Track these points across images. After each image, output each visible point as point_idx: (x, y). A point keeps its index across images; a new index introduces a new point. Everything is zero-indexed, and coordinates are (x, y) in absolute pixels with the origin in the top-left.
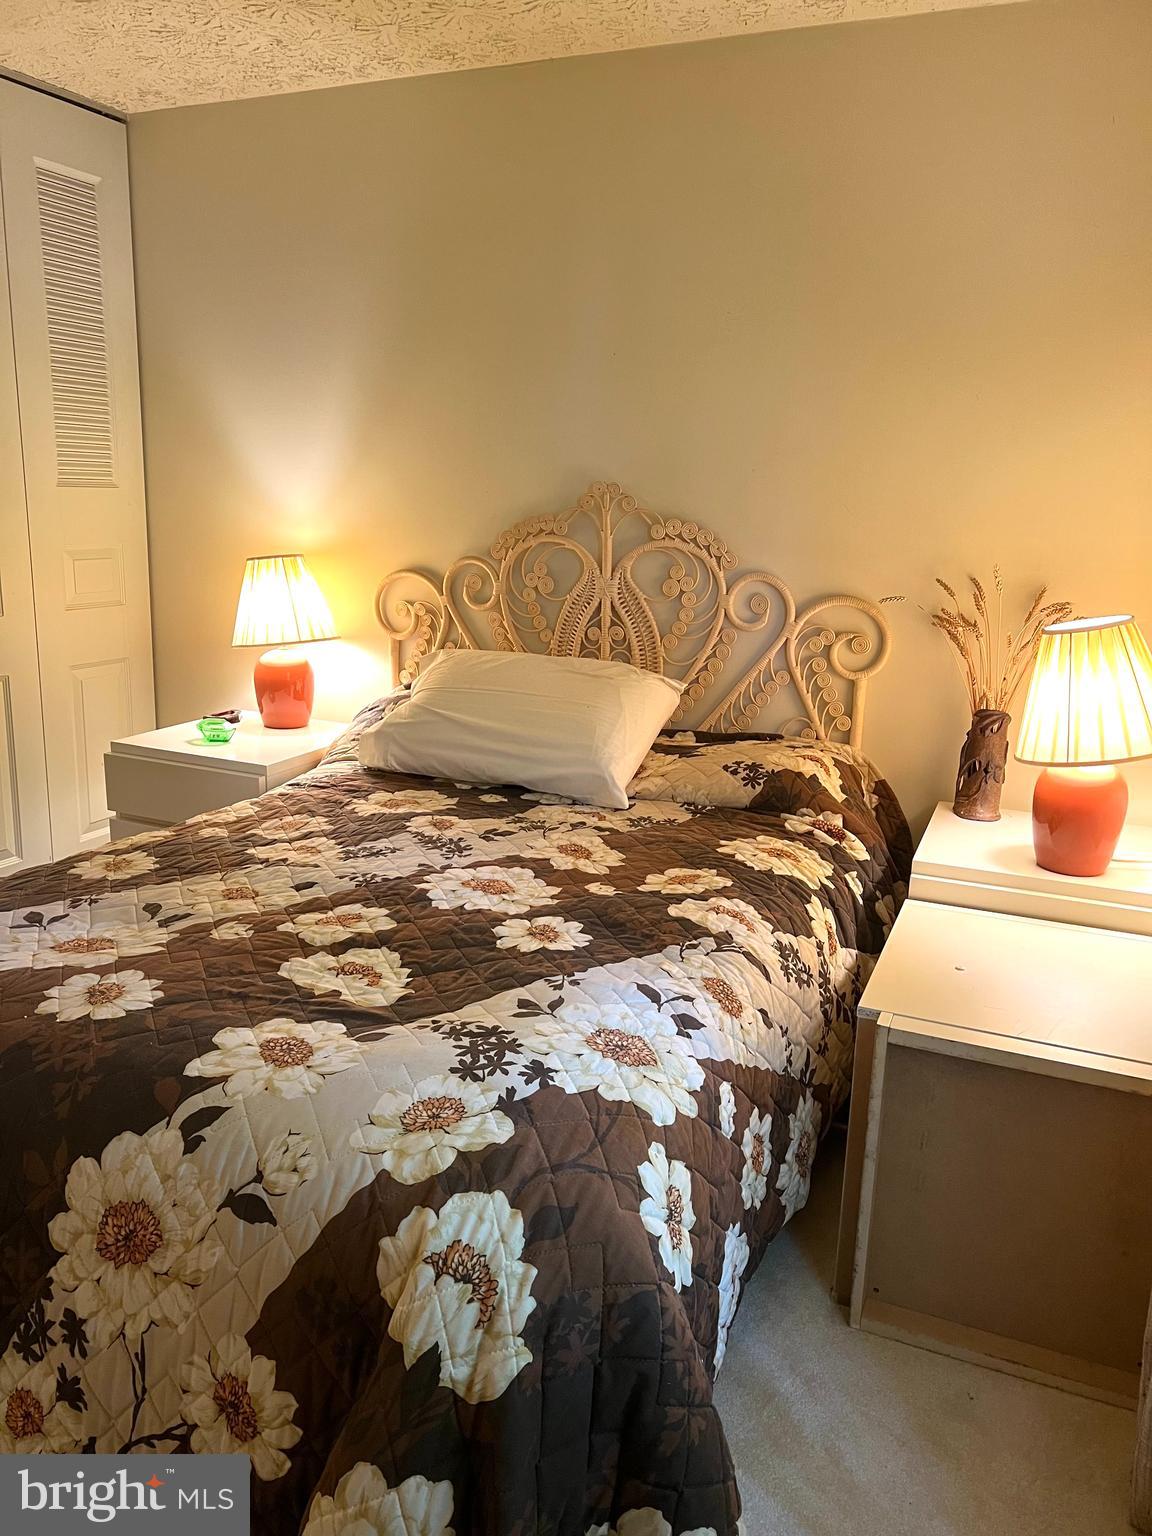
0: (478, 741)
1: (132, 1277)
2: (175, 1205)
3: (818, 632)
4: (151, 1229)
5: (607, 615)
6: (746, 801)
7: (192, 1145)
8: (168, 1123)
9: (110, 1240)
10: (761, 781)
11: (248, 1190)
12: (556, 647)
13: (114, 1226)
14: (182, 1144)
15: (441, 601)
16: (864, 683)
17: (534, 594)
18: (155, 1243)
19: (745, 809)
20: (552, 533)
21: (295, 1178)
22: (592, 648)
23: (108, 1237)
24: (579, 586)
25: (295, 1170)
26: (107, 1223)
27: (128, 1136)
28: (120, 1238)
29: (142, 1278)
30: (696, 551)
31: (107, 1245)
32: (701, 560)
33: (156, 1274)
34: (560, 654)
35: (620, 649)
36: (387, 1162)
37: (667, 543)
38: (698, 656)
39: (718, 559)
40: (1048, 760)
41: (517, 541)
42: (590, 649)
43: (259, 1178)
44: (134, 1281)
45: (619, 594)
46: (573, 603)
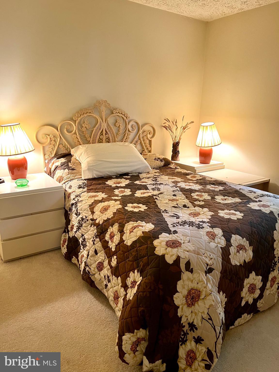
0: (116, 165)
1: (198, 304)
2: (198, 283)
3: (144, 132)
4: (196, 292)
5: (104, 132)
6: (163, 165)
7: (192, 271)
8: (183, 273)
9: (190, 303)
10: (163, 161)
11: (208, 268)
12: (92, 141)
13: (189, 299)
14: (190, 273)
15: (57, 133)
16: (153, 140)
17: (85, 129)
18: (199, 294)
19: (163, 166)
20: (90, 113)
21: (213, 260)
22: (101, 141)
23: (189, 302)
24: (97, 125)
25: (211, 259)
26: (187, 300)
27: (179, 283)
28: (191, 300)
29: (200, 303)
30: (122, 116)
31: (189, 304)
32: (123, 118)
33: (203, 299)
34: (93, 143)
35: (107, 140)
36: (220, 246)
37: (117, 114)
38: (123, 139)
39: (126, 117)
40: (211, 146)
41: (81, 115)
42: (100, 141)
43: (207, 265)
44: (199, 305)
45: (107, 127)
46: (96, 130)
